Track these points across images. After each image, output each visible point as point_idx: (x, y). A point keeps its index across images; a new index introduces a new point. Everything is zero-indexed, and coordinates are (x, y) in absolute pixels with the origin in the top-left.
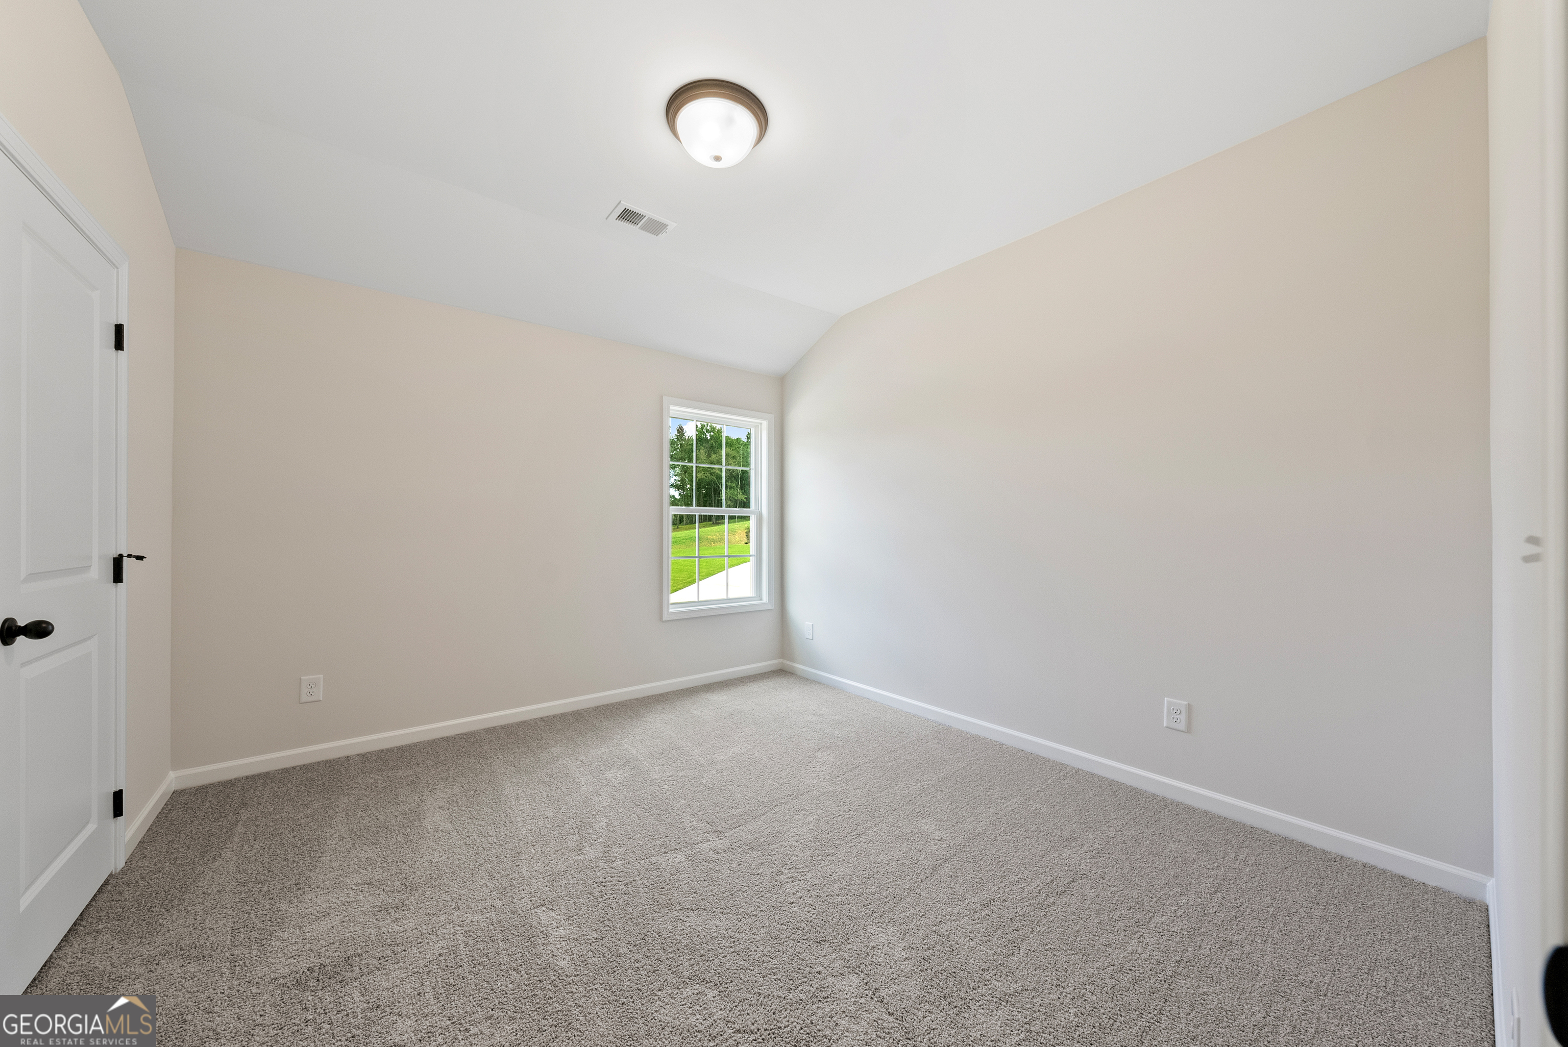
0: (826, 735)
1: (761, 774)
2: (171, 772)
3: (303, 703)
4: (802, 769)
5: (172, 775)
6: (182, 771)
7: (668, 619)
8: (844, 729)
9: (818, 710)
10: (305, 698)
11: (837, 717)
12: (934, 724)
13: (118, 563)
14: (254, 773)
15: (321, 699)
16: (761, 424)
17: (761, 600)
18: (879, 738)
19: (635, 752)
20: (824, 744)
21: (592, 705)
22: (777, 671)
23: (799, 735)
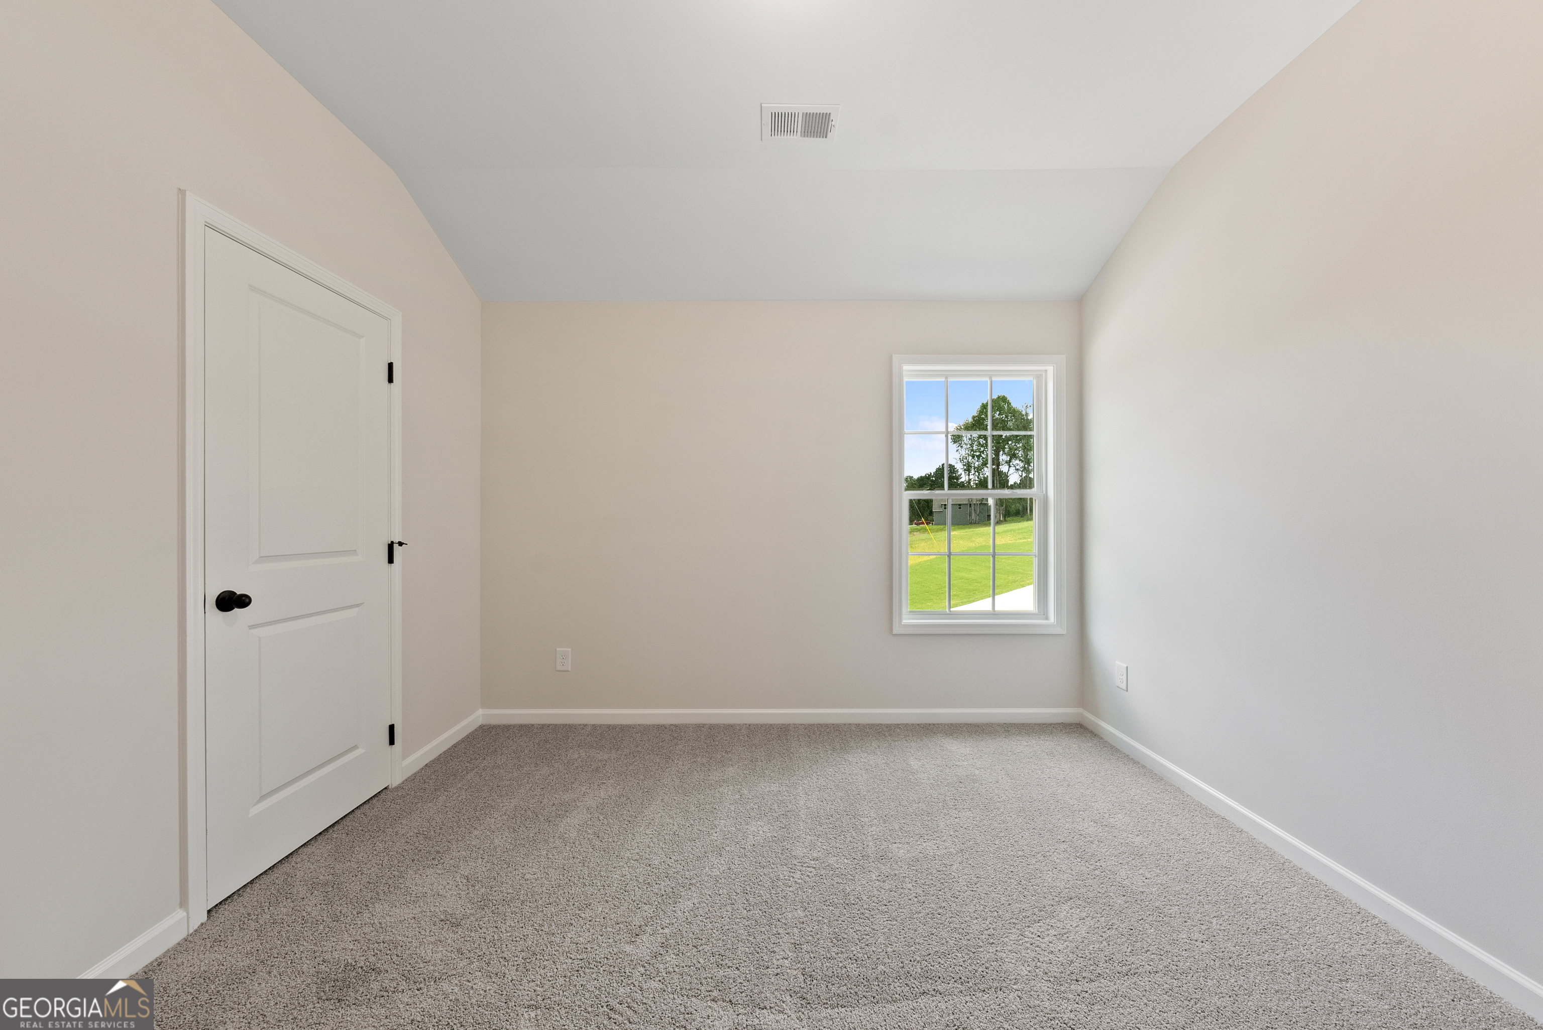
0: (1097, 872)
1: (940, 911)
2: (480, 709)
3: (559, 671)
4: (1014, 930)
5: (480, 711)
6: (487, 710)
7: (901, 633)
8: (1141, 871)
9: (1107, 816)
10: (559, 668)
11: (1138, 840)
12: (1383, 937)
13: (391, 547)
14: (526, 723)
15: (570, 670)
16: (1046, 371)
17: (1047, 618)
18: (1214, 921)
19: (802, 803)
20: (1084, 890)
21: (806, 721)
22: (1071, 725)
23: (1048, 854)
